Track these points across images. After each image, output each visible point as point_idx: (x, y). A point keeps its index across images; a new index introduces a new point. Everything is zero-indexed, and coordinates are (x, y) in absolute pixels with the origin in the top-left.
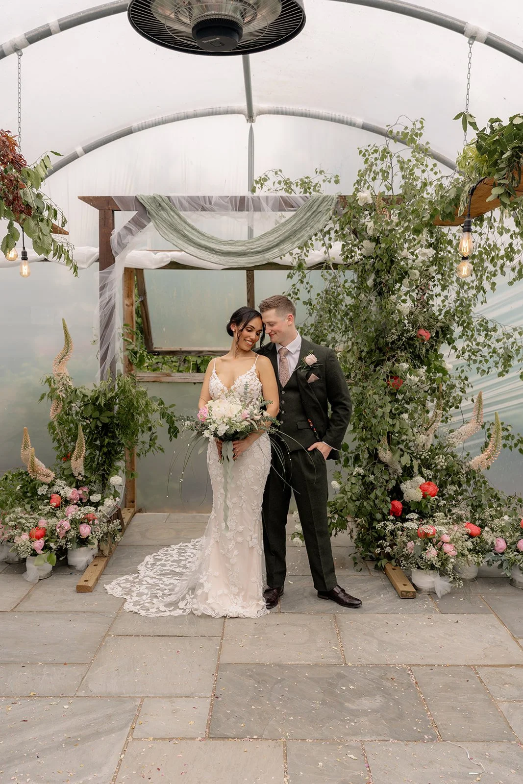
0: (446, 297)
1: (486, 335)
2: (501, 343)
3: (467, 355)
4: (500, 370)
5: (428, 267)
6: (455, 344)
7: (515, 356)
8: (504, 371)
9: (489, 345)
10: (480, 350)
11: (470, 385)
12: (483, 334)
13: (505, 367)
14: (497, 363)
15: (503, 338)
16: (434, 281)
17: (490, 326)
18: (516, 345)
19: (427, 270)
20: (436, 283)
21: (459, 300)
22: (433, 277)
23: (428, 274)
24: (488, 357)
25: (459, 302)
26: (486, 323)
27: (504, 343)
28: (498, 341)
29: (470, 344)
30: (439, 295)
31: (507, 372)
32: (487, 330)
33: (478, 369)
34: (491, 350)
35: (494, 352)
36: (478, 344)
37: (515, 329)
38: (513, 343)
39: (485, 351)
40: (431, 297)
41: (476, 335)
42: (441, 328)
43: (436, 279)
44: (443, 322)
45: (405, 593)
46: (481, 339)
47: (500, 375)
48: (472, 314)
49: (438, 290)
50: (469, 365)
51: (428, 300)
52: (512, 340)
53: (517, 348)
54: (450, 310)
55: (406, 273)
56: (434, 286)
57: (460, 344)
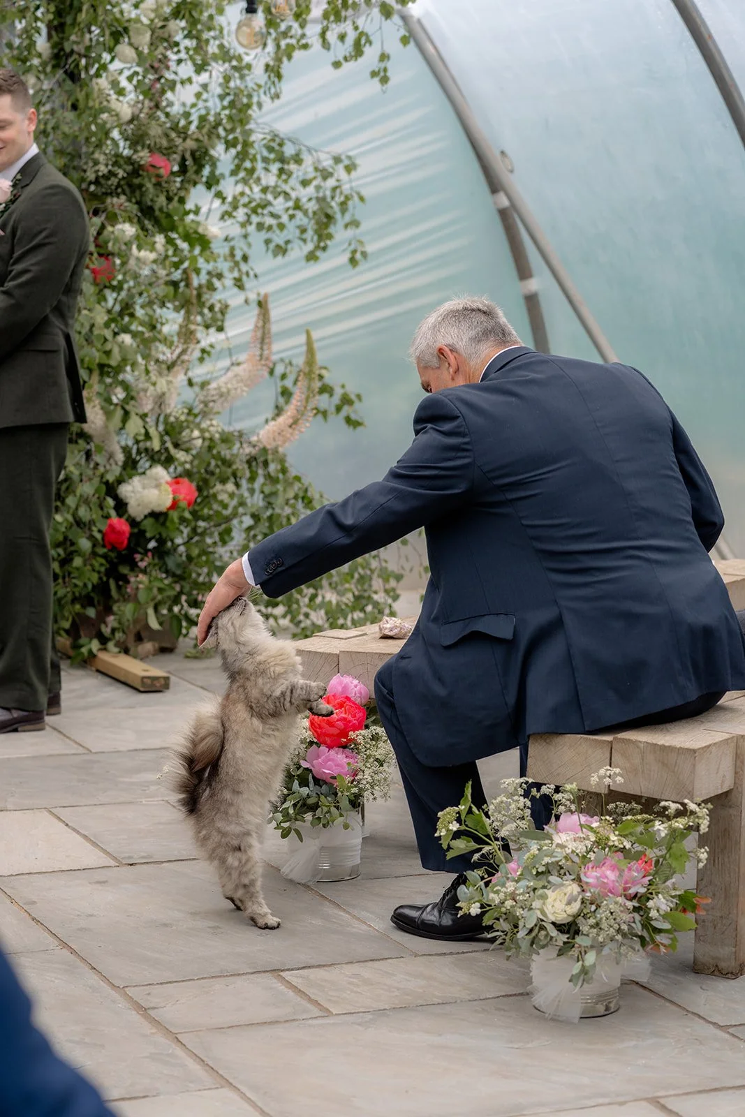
0: (205, 86)
1: (281, 171)
2: (310, 190)
3: (241, 214)
4: (310, 246)
5: (166, 19)
6: (220, 188)
7: (338, 216)
8: (317, 247)
9: (286, 194)
10: (269, 204)
11: (251, 273)
12: (275, 168)
13: (320, 238)
14: (303, 231)
15: (315, 178)
16: (179, 51)
17: (289, 150)
18: (341, 193)
19: (163, 27)
20: (183, 55)
21: (228, 94)
22: (177, 44)
23: (166, 36)
24: (285, 219)
25: (228, 99)
26: (281, 145)
27: (318, 188)
28: (305, 183)
29: (247, 191)
30: (190, 80)
31: (324, 249)
32: (282, 159)
33: (267, 242)
34: (291, 204)
35: (297, 206)
36: (265, 190)
37: (337, 160)
38: (334, 189)
39: (279, 205)
40: (172, 86)
41: (260, 172)
42: (193, 153)
43: (182, 47)
44: (197, 140)
45: (149, 681)
46: (270, 179)
47: (311, 257)
48: (251, 126)
49: (186, 70)
50: (245, 236)
51: (163, 92)
52: (331, 182)
53: (342, 199)
54: (208, 114)
55: (126, 30)
56: (179, 61)
57: (230, 187)
